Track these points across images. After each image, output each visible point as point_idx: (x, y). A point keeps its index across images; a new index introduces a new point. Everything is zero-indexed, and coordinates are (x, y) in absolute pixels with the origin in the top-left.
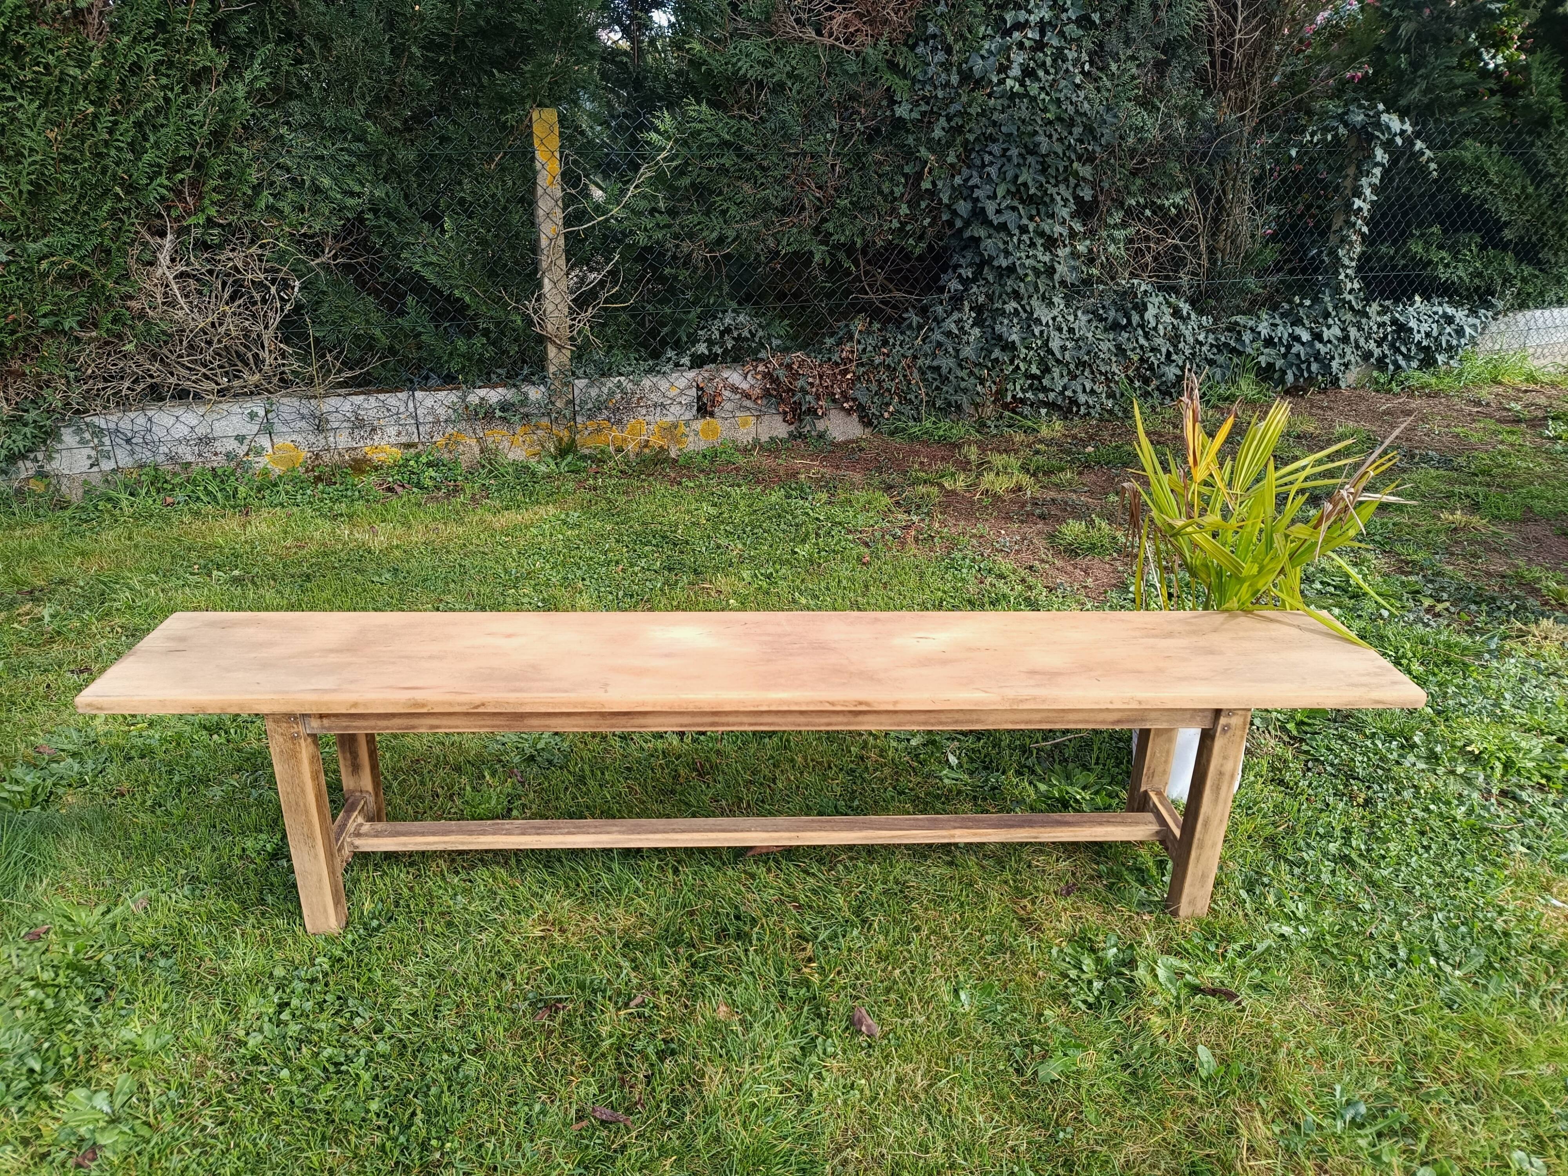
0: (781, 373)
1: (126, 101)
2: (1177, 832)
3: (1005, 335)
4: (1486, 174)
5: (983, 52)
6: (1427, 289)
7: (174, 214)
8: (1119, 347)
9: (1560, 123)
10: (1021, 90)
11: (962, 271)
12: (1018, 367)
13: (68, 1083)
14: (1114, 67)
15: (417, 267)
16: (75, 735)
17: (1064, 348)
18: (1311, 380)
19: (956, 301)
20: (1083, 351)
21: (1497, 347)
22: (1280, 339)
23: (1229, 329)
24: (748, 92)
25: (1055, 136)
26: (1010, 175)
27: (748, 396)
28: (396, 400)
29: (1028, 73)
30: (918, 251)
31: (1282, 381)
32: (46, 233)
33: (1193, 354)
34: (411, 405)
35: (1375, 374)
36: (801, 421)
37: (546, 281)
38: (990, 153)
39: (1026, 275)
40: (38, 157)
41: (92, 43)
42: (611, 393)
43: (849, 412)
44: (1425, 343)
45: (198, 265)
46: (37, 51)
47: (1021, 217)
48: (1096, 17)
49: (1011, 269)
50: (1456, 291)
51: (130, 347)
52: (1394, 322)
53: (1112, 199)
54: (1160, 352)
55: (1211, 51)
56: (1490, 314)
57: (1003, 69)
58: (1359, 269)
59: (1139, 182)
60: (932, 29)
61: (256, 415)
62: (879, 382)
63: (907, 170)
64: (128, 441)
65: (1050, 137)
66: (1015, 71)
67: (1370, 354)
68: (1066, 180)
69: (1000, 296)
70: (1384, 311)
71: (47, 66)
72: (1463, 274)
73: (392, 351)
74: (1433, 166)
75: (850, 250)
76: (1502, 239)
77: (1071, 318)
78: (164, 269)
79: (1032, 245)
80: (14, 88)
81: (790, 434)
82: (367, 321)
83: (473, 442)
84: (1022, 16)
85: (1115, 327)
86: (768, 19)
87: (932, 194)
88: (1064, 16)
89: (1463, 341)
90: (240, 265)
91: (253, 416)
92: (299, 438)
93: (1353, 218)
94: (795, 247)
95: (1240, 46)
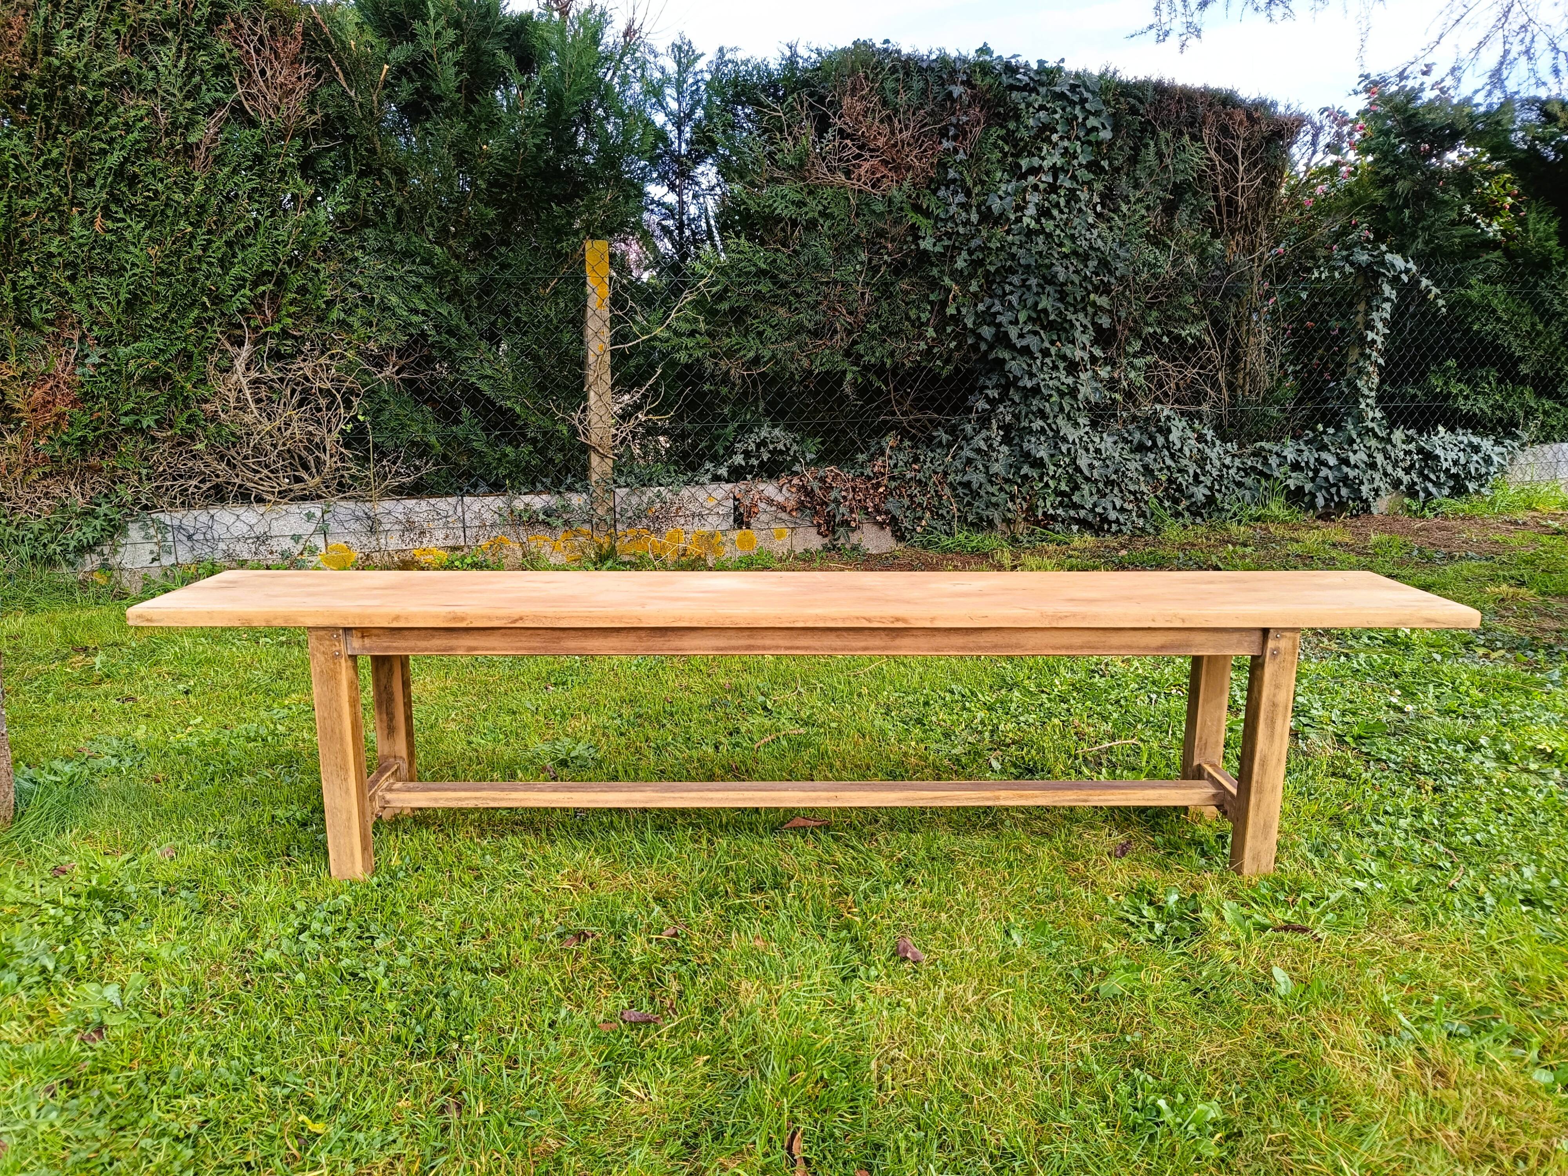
0: (816, 485)
1: (221, 223)
2: (1234, 791)
3: (1033, 452)
4: (1494, 311)
5: (1000, 193)
6: (1449, 419)
7: (253, 324)
8: (1146, 467)
9: (1560, 264)
10: (1038, 227)
11: (989, 392)
12: (1047, 485)
13: (78, 979)
14: (1124, 208)
15: (474, 380)
16: (115, 743)
17: (1091, 466)
18: (1342, 506)
19: (984, 421)
20: (1111, 470)
21: (1528, 478)
22: (1307, 463)
23: (1254, 454)
24: (783, 230)
25: (1072, 269)
26: (1030, 303)
27: (783, 509)
28: (444, 504)
29: (1044, 213)
30: (945, 373)
31: (1312, 505)
32: (137, 339)
33: (1221, 476)
34: (459, 509)
35: (1407, 500)
36: (834, 533)
37: (592, 394)
38: (1010, 284)
39: (1051, 396)
40: (137, 271)
41: (196, 173)
42: (651, 502)
43: (881, 525)
44: (1453, 471)
45: (270, 373)
46: (150, 179)
47: (1043, 341)
48: (1105, 164)
49: (1036, 391)
50: (1479, 422)
51: (200, 446)
52: (1420, 450)
53: (1130, 329)
54: (1187, 472)
55: (1216, 198)
56: (1516, 444)
57: (1020, 208)
58: (1379, 399)
59: (1155, 314)
60: (952, 174)
61: (314, 515)
62: (911, 497)
63: (932, 297)
64: (190, 537)
65: (1067, 268)
66: (1031, 210)
67: (1399, 482)
68: (1084, 309)
69: (1026, 416)
70: (1409, 440)
71: (156, 192)
72: (1484, 407)
73: (445, 457)
74: (1441, 302)
75: (880, 370)
76: (1518, 373)
77: (1097, 440)
78: (240, 376)
79: (1055, 368)
80: (125, 212)
81: (825, 547)
82: (424, 430)
83: (517, 547)
84: (1036, 162)
85: (1140, 448)
86: (802, 166)
87: (956, 319)
88: (1075, 162)
89: (1492, 469)
90: (309, 374)
91: (310, 516)
92: (352, 539)
93: (1368, 351)
94: (827, 367)
95: (1243, 192)
